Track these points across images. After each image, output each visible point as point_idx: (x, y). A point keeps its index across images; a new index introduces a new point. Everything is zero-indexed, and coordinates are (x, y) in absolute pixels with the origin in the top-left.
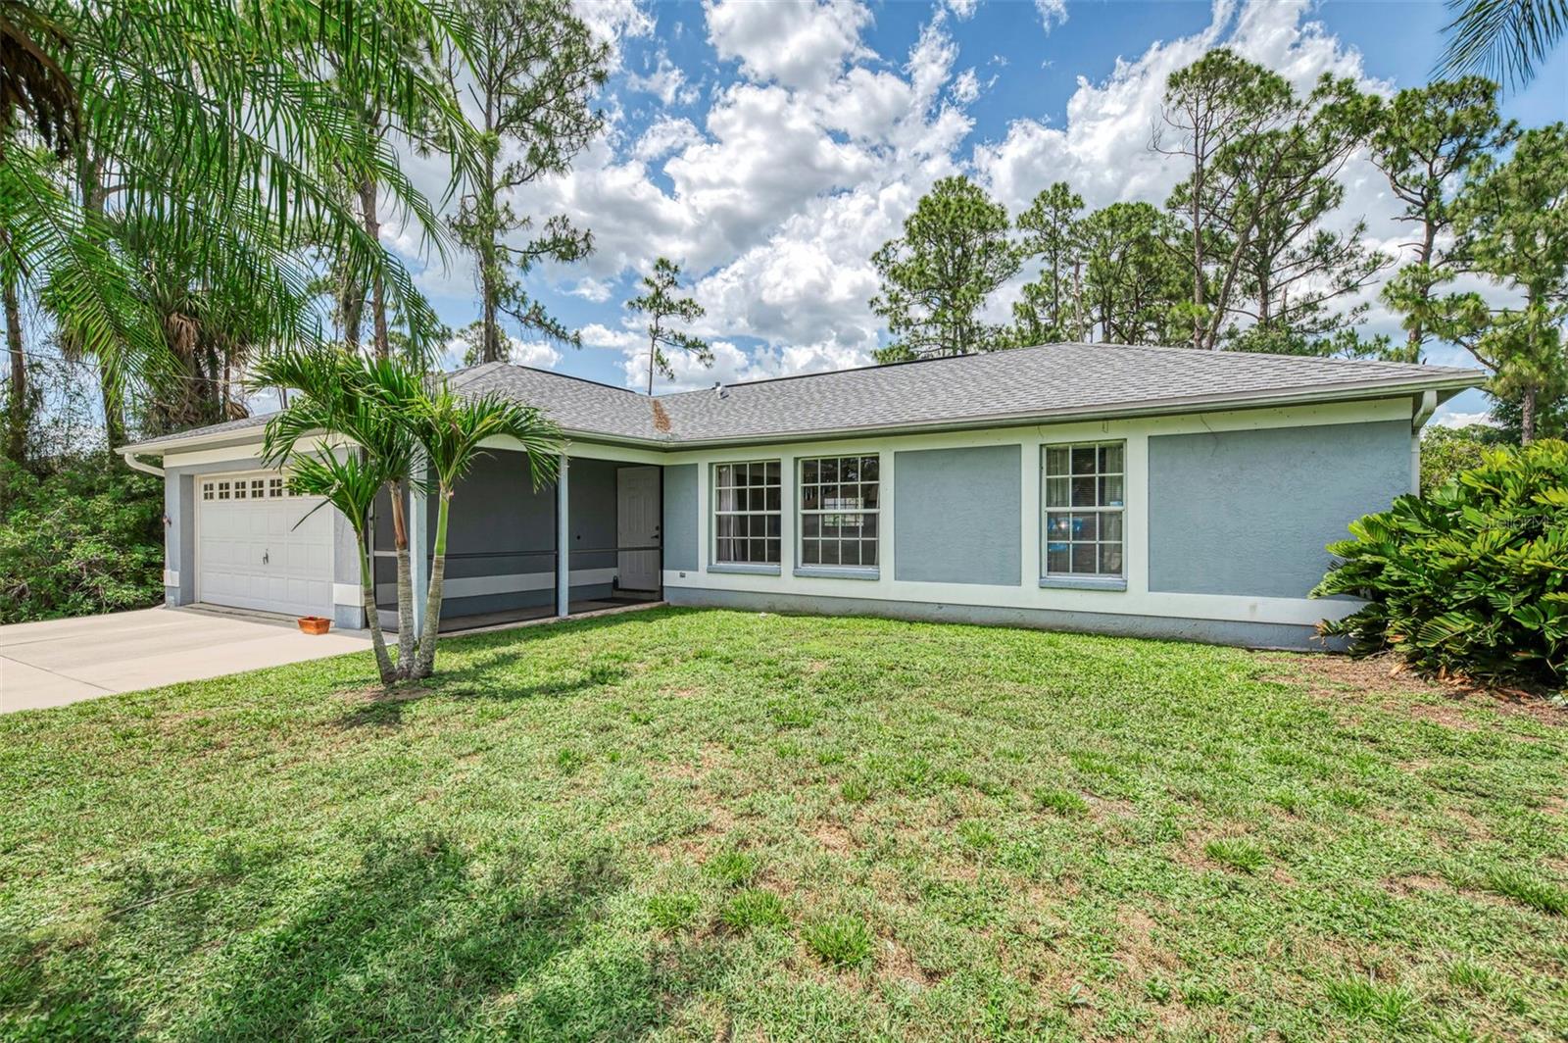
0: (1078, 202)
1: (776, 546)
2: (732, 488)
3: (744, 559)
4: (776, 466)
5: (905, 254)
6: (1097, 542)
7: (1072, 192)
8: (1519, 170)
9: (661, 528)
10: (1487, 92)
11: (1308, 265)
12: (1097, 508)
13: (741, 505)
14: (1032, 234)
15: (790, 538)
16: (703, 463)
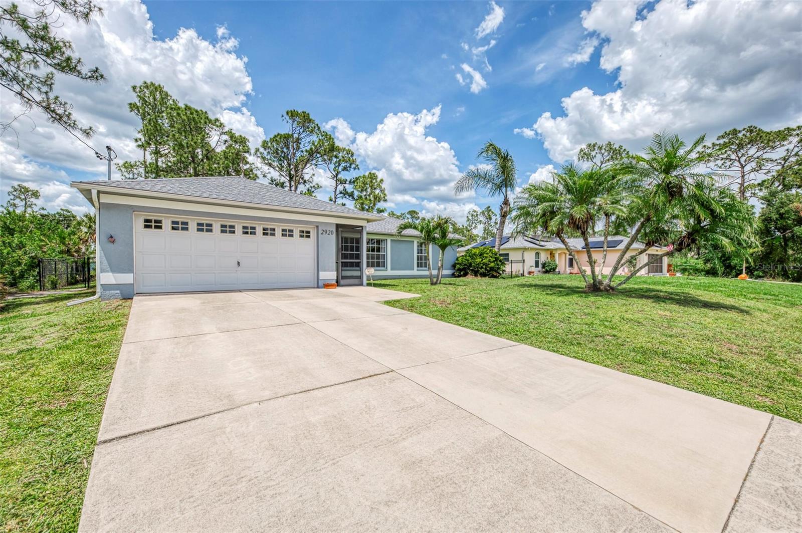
6: (423, 261)
12: (423, 255)
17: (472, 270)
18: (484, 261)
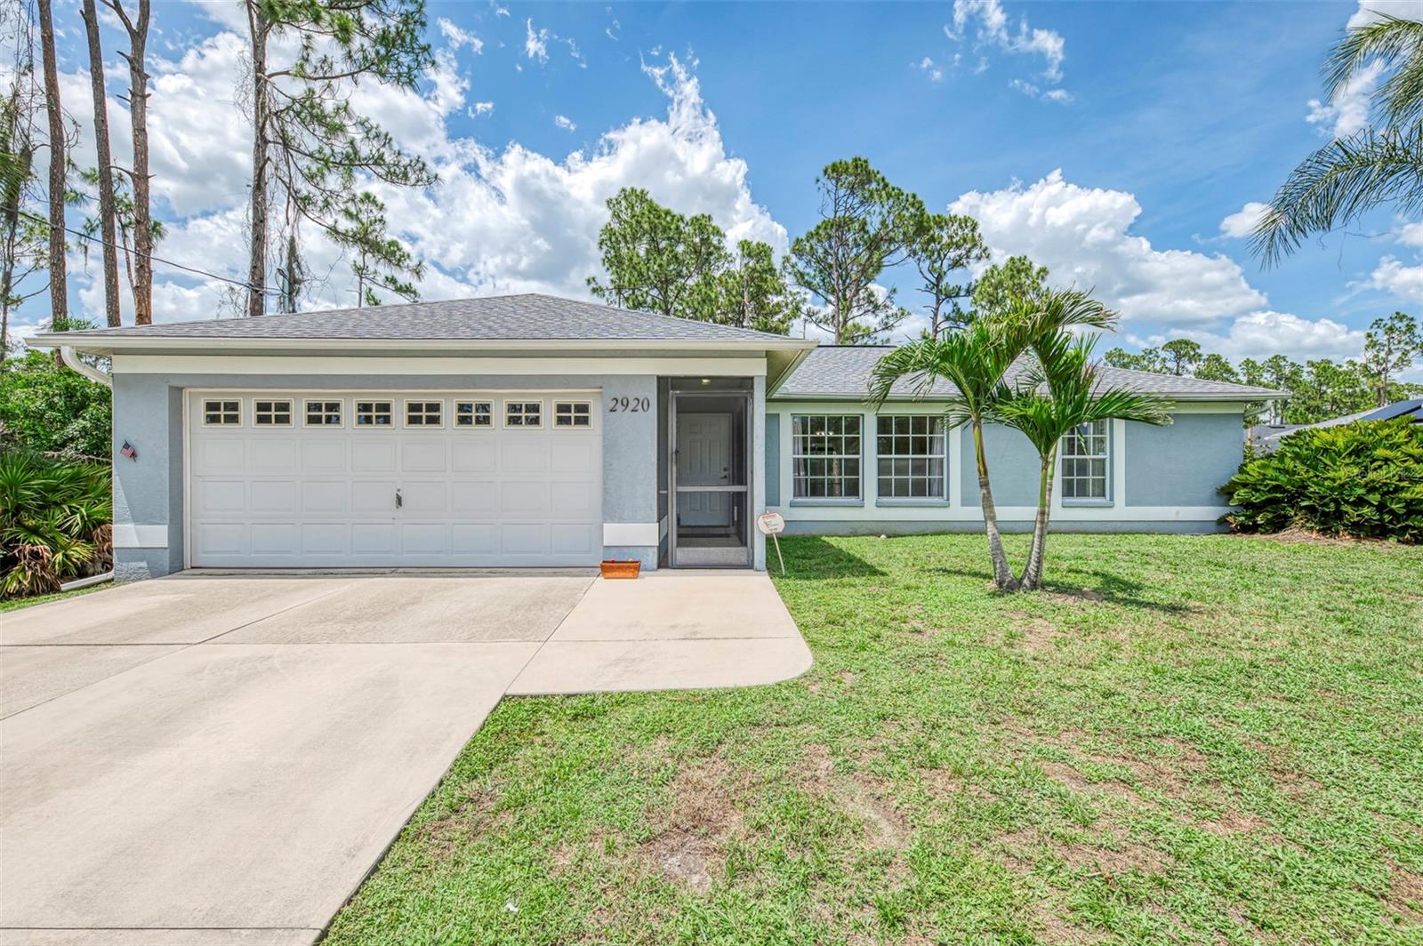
17: (1311, 509)
18: (1371, 476)
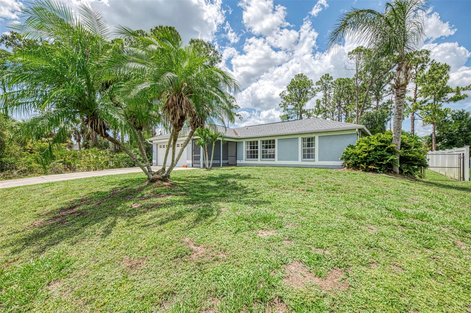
0: (331, 78)
1: (257, 156)
2: (249, 145)
3: (251, 158)
4: (257, 142)
5: (287, 93)
6: (311, 153)
7: (330, 76)
8: (429, 73)
9: (236, 153)
10: (428, 52)
11: (389, 93)
12: (311, 148)
13: (251, 148)
14: (319, 86)
15: (260, 154)
16: (244, 141)
